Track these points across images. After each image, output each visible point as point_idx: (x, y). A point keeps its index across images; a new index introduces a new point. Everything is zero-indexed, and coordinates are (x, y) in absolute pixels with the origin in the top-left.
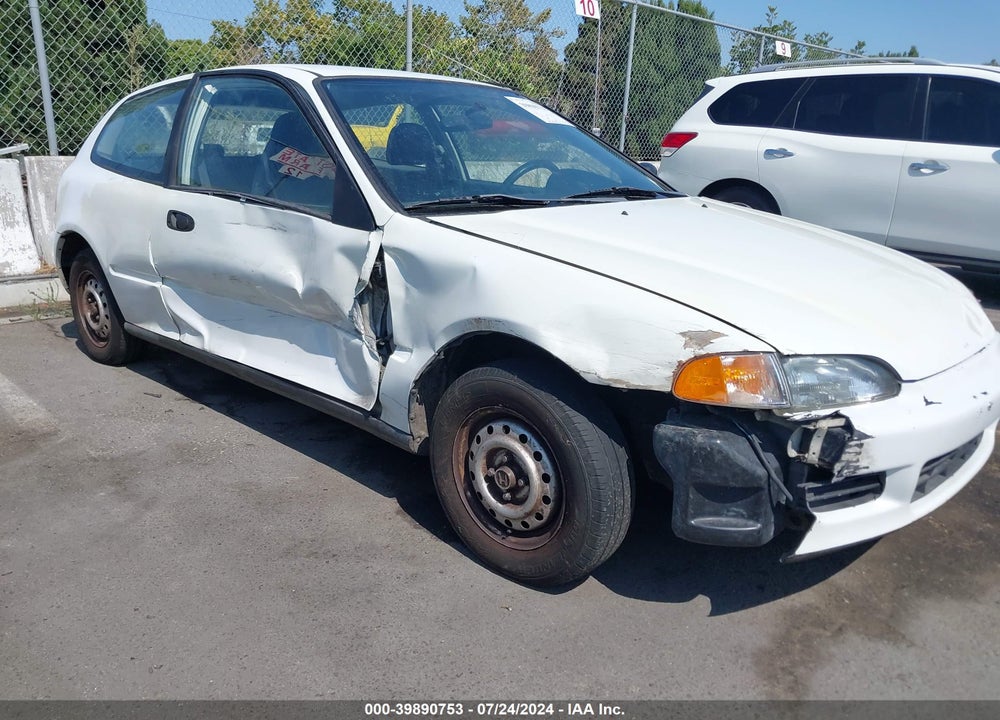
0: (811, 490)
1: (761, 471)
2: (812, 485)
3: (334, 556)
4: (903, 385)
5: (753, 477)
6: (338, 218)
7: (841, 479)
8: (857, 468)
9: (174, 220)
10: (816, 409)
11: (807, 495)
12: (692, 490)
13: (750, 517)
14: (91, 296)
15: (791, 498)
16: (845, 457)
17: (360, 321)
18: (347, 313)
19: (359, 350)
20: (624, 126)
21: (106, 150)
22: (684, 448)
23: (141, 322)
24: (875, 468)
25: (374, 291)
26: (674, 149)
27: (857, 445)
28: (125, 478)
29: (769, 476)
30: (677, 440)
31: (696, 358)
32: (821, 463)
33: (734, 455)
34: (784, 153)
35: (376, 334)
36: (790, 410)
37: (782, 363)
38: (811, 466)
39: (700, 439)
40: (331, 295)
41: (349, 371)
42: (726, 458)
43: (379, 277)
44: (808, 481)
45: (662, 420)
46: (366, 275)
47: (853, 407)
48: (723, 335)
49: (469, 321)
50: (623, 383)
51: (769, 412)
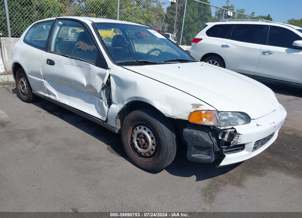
0: (224, 148)
1: (211, 143)
2: (225, 147)
3: (90, 159)
4: (251, 120)
5: (209, 144)
6: (97, 65)
7: (233, 145)
8: (237, 143)
9: (49, 62)
10: (227, 126)
11: (224, 149)
12: (192, 147)
13: (208, 155)
14: (22, 82)
15: (219, 150)
16: (234, 140)
17: (103, 95)
18: (99, 92)
19: (102, 103)
20: (182, 35)
21: (28, 39)
22: (191, 135)
23: (38, 91)
24: (242, 143)
25: (107, 86)
26: (196, 43)
27: (237, 137)
28: (31, 136)
29: (214, 144)
30: (189, 133)
31: (195, 111)
32: (228, 141)
33: (204, 138)
34: (227, 46)
35: (107, 99)
36: (220, 126)
37: (218, 113)
38: (225, 142)
39: (195, 133)
40: (95, 87)
41: (99, 109)
42: (202, 139)
43: (109, 83)
44: (224, 146)
45: (185, 127)
46: (105, 82)
47: (237, 126)
48: (203, 105)
49: (134, 97)
50: (176, 117)
51: (214, 126)
